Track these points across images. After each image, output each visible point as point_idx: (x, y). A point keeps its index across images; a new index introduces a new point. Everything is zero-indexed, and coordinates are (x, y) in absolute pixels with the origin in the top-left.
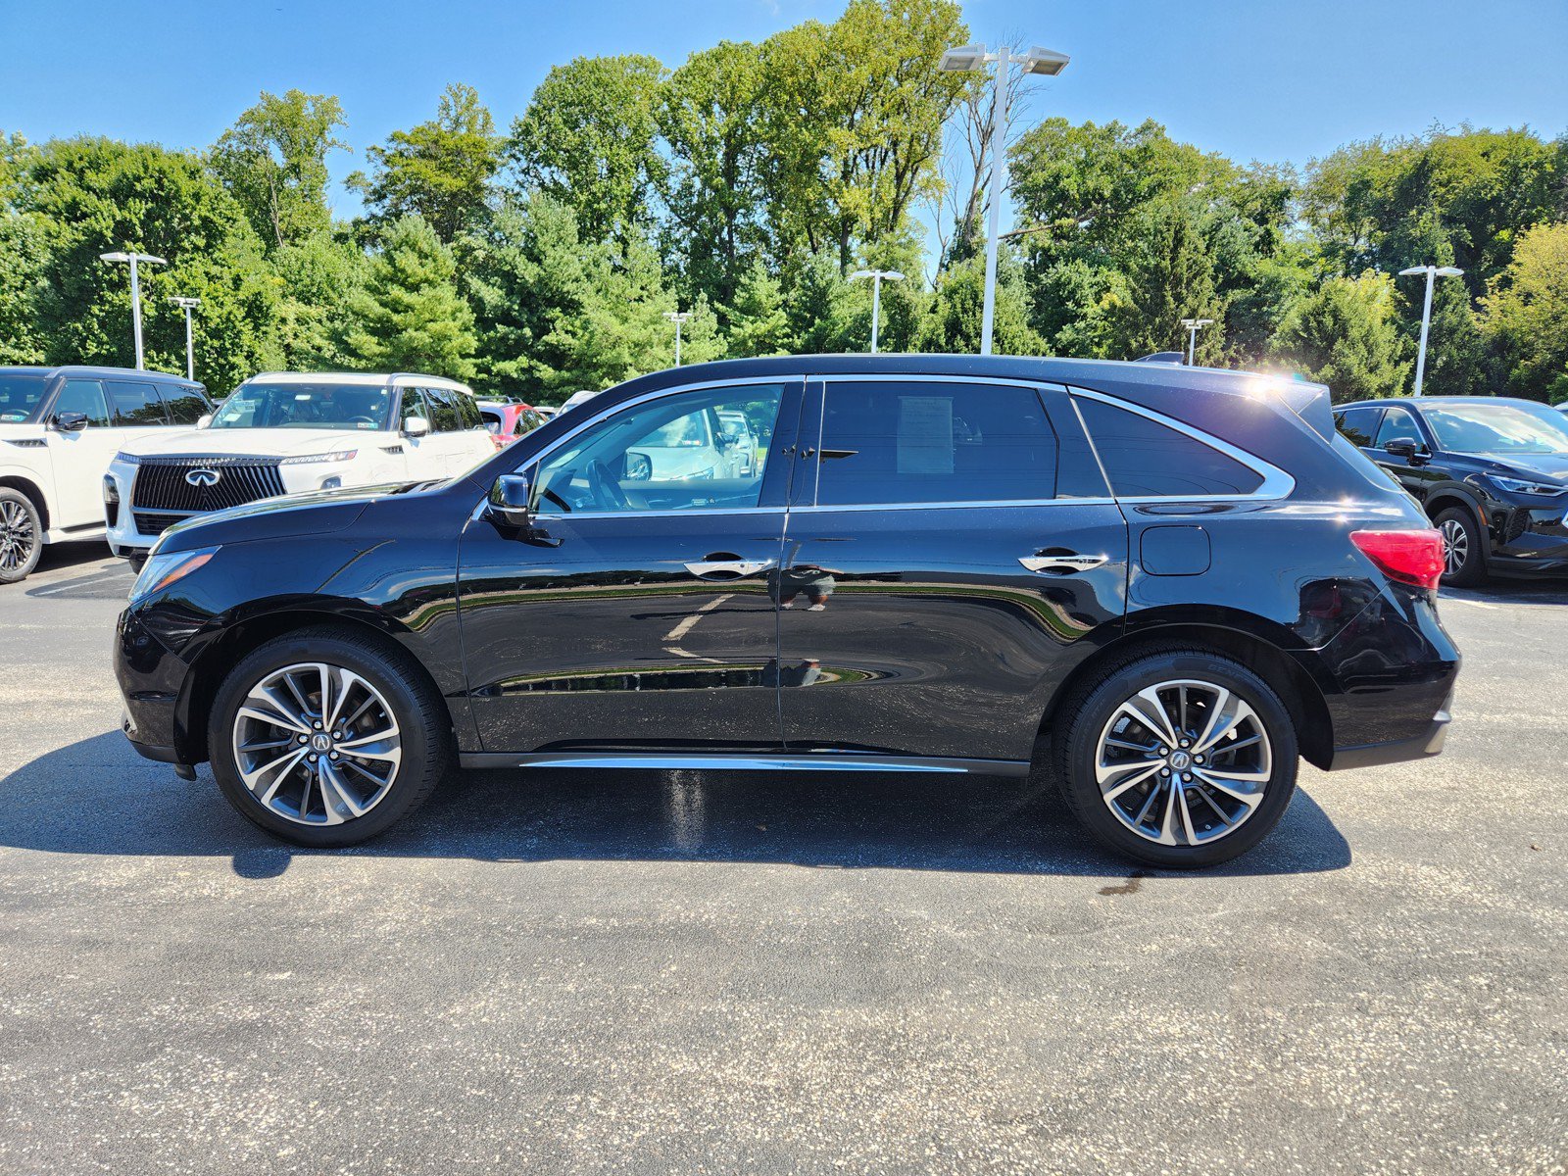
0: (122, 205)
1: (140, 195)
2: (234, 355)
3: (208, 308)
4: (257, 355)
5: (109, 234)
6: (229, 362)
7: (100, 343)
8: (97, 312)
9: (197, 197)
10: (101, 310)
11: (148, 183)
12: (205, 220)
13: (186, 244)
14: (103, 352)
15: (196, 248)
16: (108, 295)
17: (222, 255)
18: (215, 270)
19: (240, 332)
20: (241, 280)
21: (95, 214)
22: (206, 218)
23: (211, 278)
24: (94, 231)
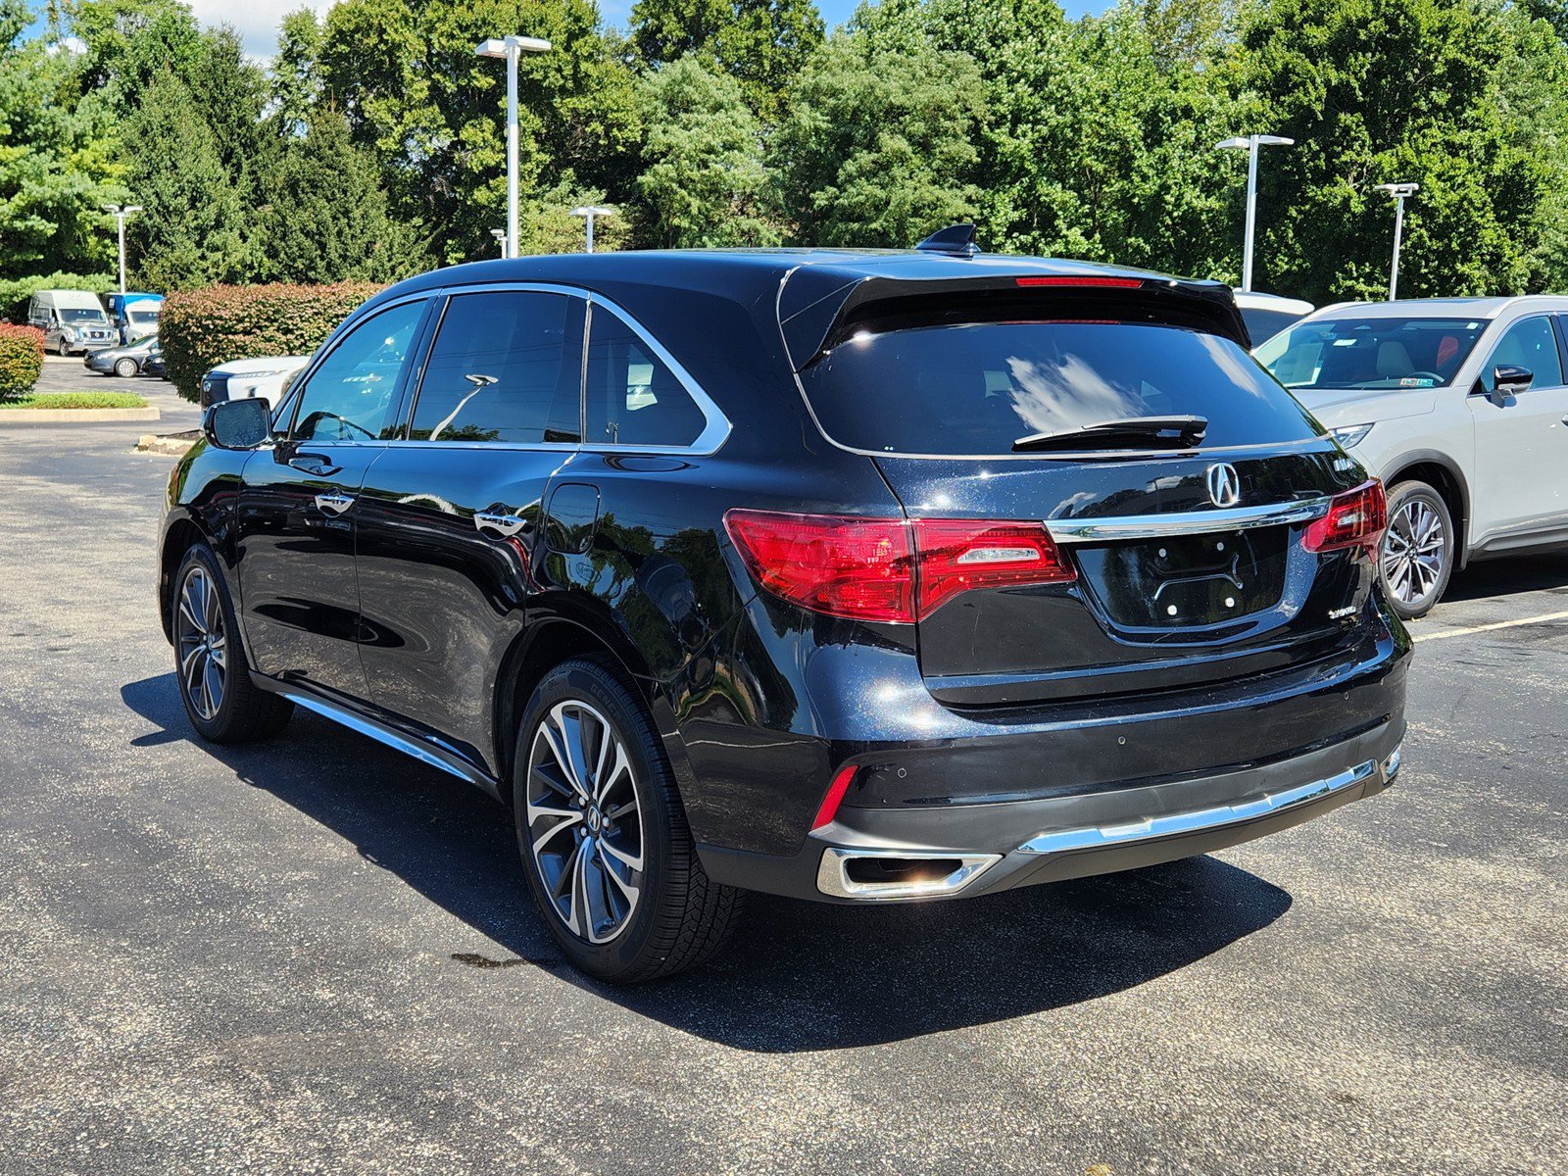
0: (1340, 65)
1: (1364, 47)
2: (1466, 260)
3: (1438, 194)
4: (1505, 259)
5: (1318, 107)
6: (1455, 272)
7: (1292, 257)
8: (1294, 214)
9: (1444, 31)
10: (1299, 212)
11: (1378, 26)
12: (1455, 66)
13: (1423, 105)
14: (1295, 268)
15: (1435, 109)
16: (1312, 191)
17: (1474, 114)
18: (1461, 137)
19: (1477, 225)
20: (1497, 147)
21: (1303, 84)
22: (1456, 61)
23: (1452, 149)
24: (1301, 106)
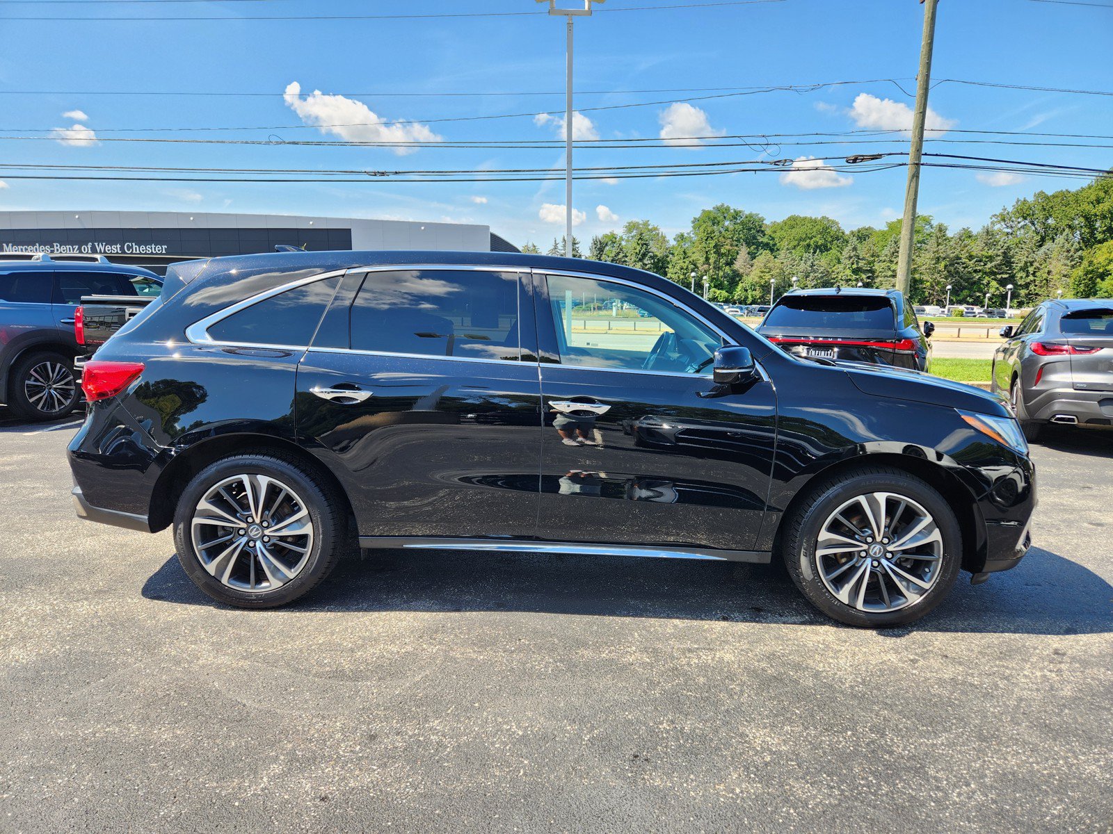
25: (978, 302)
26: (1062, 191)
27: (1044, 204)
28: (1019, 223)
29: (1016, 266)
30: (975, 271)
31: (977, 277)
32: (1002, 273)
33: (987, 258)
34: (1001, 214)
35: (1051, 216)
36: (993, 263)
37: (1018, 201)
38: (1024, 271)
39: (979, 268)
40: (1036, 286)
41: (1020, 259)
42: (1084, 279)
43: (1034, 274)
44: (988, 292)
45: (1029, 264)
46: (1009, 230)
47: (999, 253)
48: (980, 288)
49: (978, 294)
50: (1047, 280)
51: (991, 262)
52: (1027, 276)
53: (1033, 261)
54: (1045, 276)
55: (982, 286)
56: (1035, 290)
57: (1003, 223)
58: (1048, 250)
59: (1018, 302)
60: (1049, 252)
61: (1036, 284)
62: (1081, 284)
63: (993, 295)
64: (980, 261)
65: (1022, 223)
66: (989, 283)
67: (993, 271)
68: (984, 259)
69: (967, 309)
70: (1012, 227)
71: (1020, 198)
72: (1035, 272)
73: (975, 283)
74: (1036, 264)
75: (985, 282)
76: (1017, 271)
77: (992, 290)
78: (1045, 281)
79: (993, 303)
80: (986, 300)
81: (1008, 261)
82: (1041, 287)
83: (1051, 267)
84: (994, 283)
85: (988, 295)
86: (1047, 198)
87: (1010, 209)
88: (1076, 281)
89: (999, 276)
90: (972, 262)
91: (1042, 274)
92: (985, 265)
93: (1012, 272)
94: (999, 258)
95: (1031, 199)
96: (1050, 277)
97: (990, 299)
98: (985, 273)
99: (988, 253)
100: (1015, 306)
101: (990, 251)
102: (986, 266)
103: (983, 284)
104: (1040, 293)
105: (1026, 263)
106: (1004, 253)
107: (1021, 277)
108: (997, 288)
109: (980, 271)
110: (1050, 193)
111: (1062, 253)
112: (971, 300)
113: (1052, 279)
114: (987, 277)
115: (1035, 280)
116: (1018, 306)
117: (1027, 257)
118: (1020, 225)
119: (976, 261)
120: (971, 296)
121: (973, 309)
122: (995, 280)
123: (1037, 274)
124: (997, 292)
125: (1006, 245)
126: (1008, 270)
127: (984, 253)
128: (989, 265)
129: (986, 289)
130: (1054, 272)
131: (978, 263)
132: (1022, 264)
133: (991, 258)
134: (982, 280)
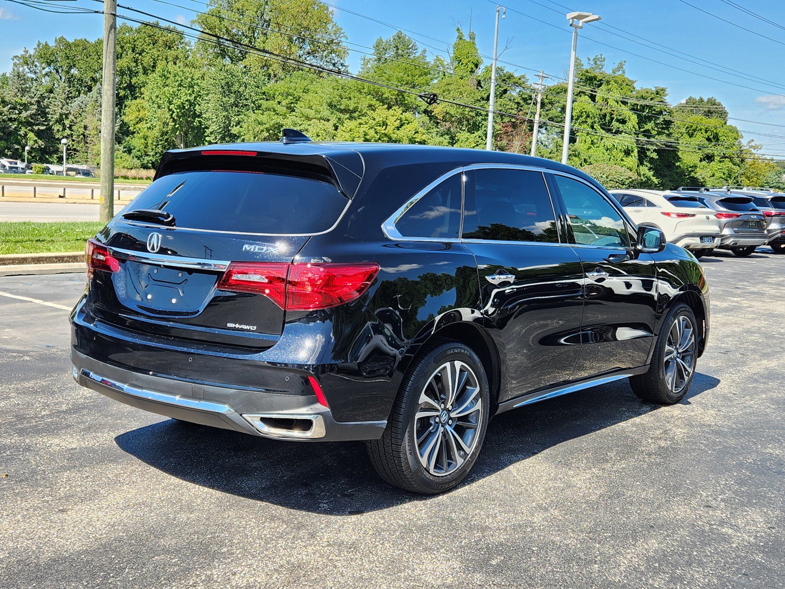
25: (17, 155)
26: (81, 39)
27: (67, 51)
28: (44, 69)
29: (52, 118)
30: (10, 120)
31: (13, 127)
32: (38, 125)
33: (21, 105)
34: (23, 56)
35: (74, 65)
36: (29, 112)
37: (39, 44)
38: (60, 124)
39: (14, 116)
40: (73, 141)
41: (55, 110)
42: (161, 140)
43: (70, 128)
44: (27, 145)
45: (64, 116)
46: (33, 76)
47: (33, 101)
48: (17, 139)
49: (17, 147)
50: (84, 135)
51: (26, 111)
52: (64, 129)
53: (68, 114)
54: (82, 130)
55: (19, 137)
56: (73, 145)
57: (26, 67)
58: (82, 103)
59: (58, 157)
60: (83, 106)
61: (74, 138)
62: (158, 145)
63: (32, 148)
64: (15, 108)
65: (47, 70)
66: (26, 135)
67: (29, 122)
68: (18, 107)
69: (11, 163)
70: (35, 73)
71: (41, 42)
72: (71, 126)
73: (10, 133)
74: (71, 117)
75: (22, 133)
76: (53, 122)
77: (30, 143)
78: (82, 136)
79: (33, 157)
80: (26, 154)
81: (42, 112)
82: (78, 142)
83: (86, 122)
84: (31, 135)
85: (27, 148)
86: (68, 46)
87: (32, 52)
88: (153, 142)
89: (36, 128)
90: (6, 109)
91: (78, 129)
92: (20, 113)
93: (48, 124)
94: (33, 107)
95: (52, 44)
96: (87, 132)
97: (30, 153)
98: (21, 123)
99: (21, 100)
100: (56, 161)
101: (24, 98)
102: (21, 115)
103: (21, 135)
104: (78, 149)
105: (61, 115)
106: (38, 102)
107: (58, 131)
108: (36, 141)
109: (15, 120)
110: (71, 40)
111: (96, 107)
112: (9, 153)
113: (90, 135)
114: (23, 128)
115: (72, 134)
116: (58, 162)
117: (62, 108)
118: (44, 72)
119: (10, 108)
120: (9, 149)
121: (16, 164)
122: (32, 131)
123: (73, 128)
124: (36, 146)
125: (38, 92)
126: (43, 121)
127: (17, 100)
128: (24, 114)
129: (24, 141)
130: (90, 127)
131: (12, 110)
132: (57, 116)
133: (26, 107)
134: (20, 131)
